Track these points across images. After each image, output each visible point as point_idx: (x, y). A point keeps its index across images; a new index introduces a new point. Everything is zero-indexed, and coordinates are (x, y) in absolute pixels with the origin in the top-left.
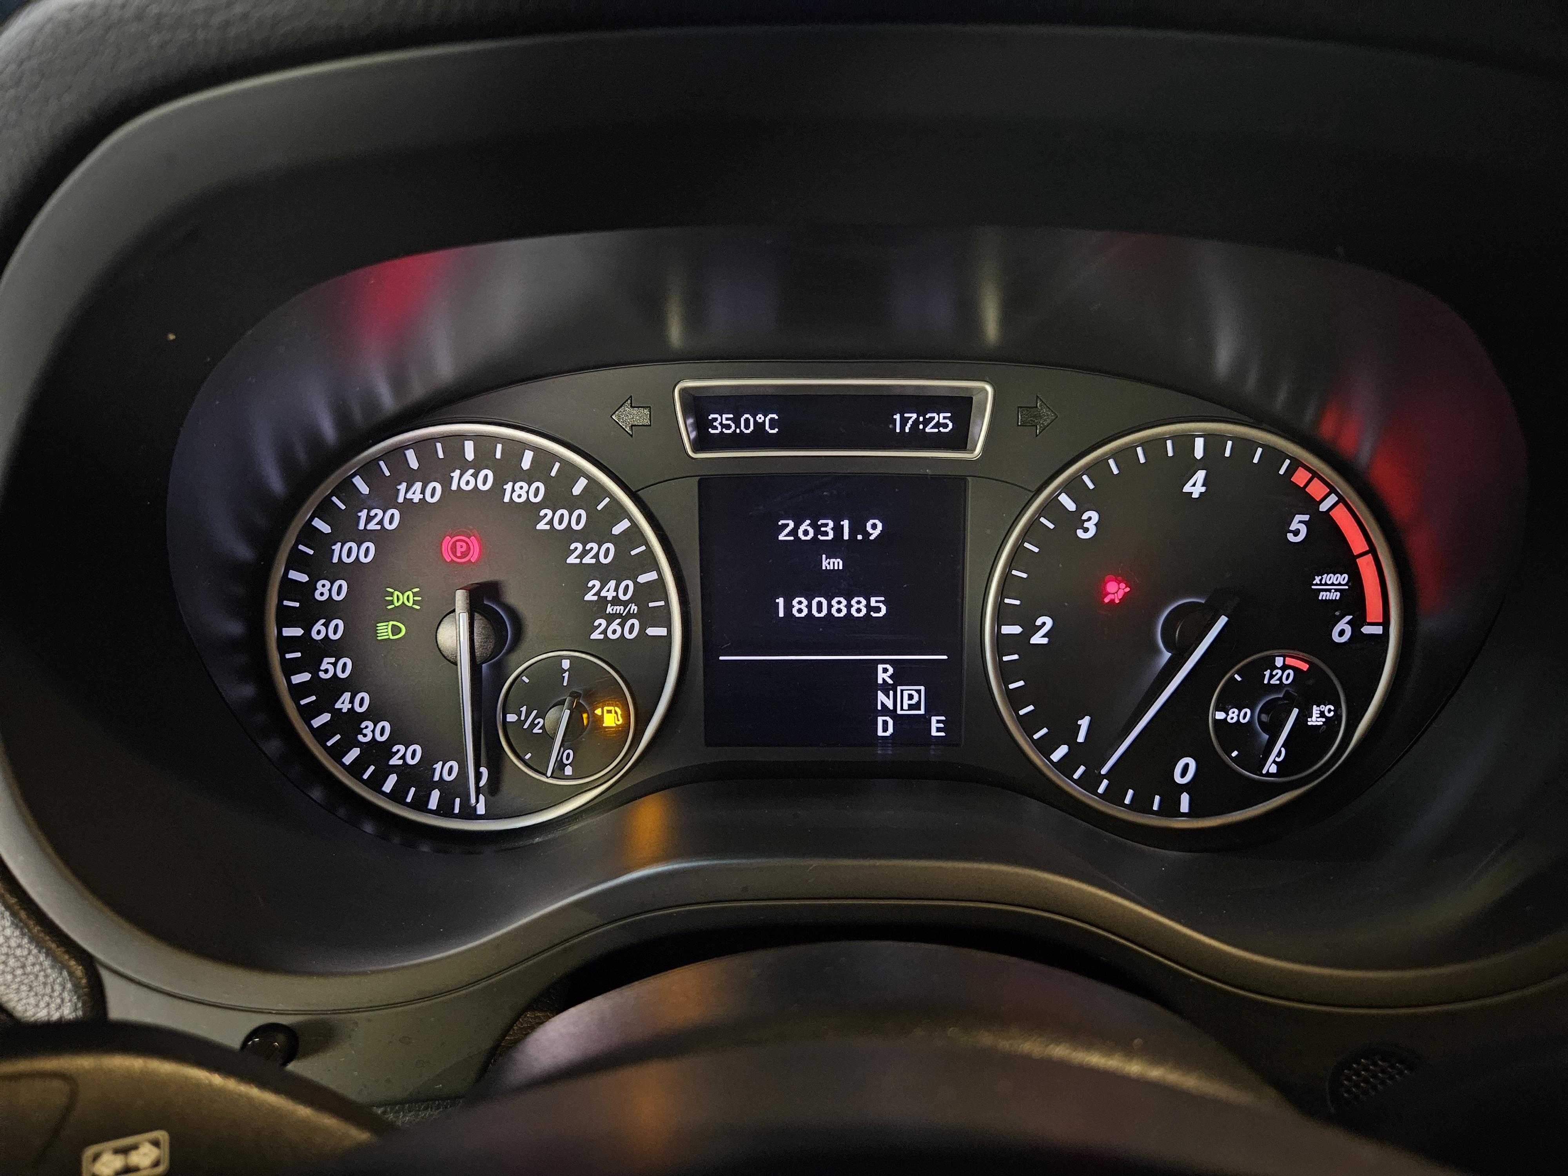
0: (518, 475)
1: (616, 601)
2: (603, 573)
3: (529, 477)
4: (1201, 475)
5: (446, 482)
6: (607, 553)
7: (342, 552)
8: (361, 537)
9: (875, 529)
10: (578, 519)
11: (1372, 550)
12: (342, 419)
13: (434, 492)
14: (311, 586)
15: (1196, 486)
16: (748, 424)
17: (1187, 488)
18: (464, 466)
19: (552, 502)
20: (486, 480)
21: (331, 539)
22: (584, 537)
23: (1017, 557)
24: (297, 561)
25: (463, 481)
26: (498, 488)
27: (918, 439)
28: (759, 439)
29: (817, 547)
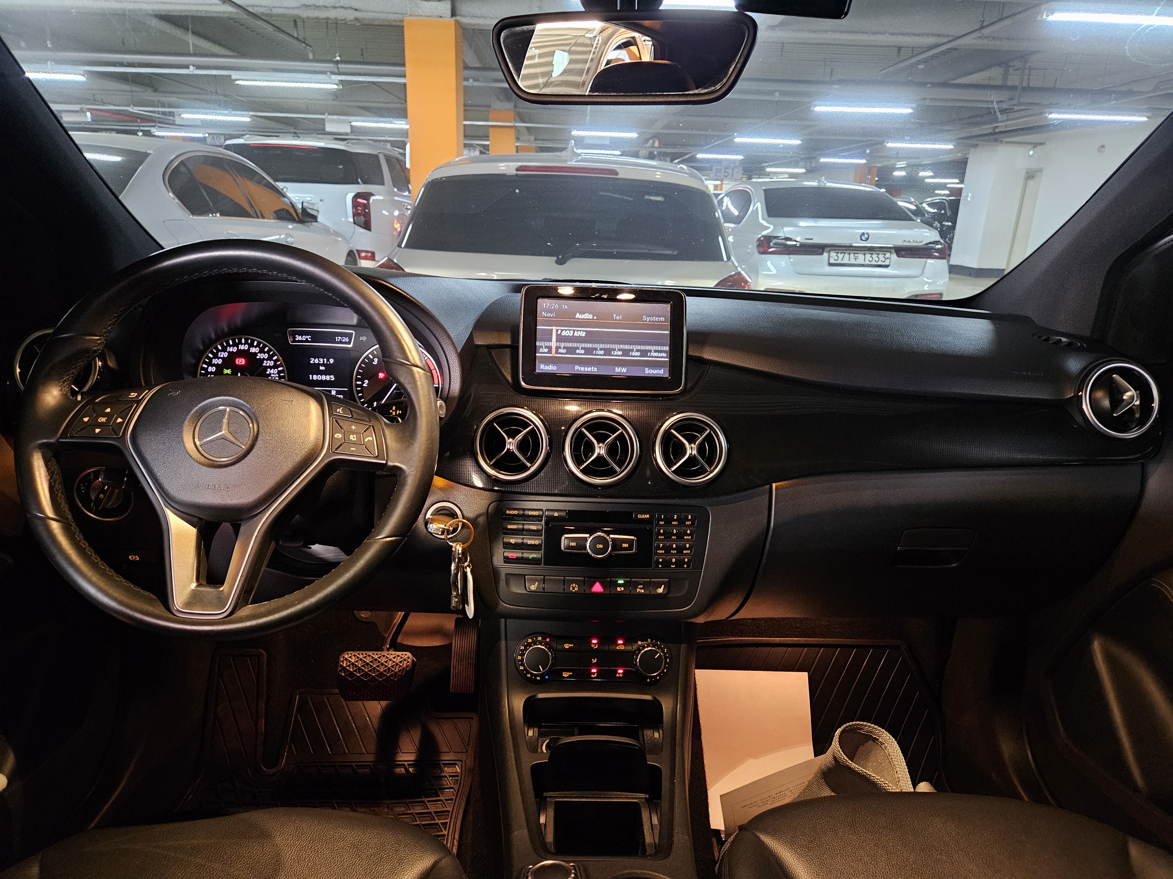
0: (253, 346)
1: (273, 374)
2: (271, 367)
3: (256, 347)
5: (238, 347)
6: (271, 363)
7: (215, 361)
8: (219, 358)
9: (332, 361)
10: (266, 356)
11: (435, 369)
12: (216, 333)
13: (235, 349)
14: (208, 368)
16: (304, 338)
18: (242, 344)
19: (260, 352)
20: (246, 347)
21: (212, 358)
22: (267, 360)
23: (359, 368)
24: (205, 363)
25: (241, 347)
26: (249, 349)
27: (341, 342)
28: (307, 341)
29: (319, 365)
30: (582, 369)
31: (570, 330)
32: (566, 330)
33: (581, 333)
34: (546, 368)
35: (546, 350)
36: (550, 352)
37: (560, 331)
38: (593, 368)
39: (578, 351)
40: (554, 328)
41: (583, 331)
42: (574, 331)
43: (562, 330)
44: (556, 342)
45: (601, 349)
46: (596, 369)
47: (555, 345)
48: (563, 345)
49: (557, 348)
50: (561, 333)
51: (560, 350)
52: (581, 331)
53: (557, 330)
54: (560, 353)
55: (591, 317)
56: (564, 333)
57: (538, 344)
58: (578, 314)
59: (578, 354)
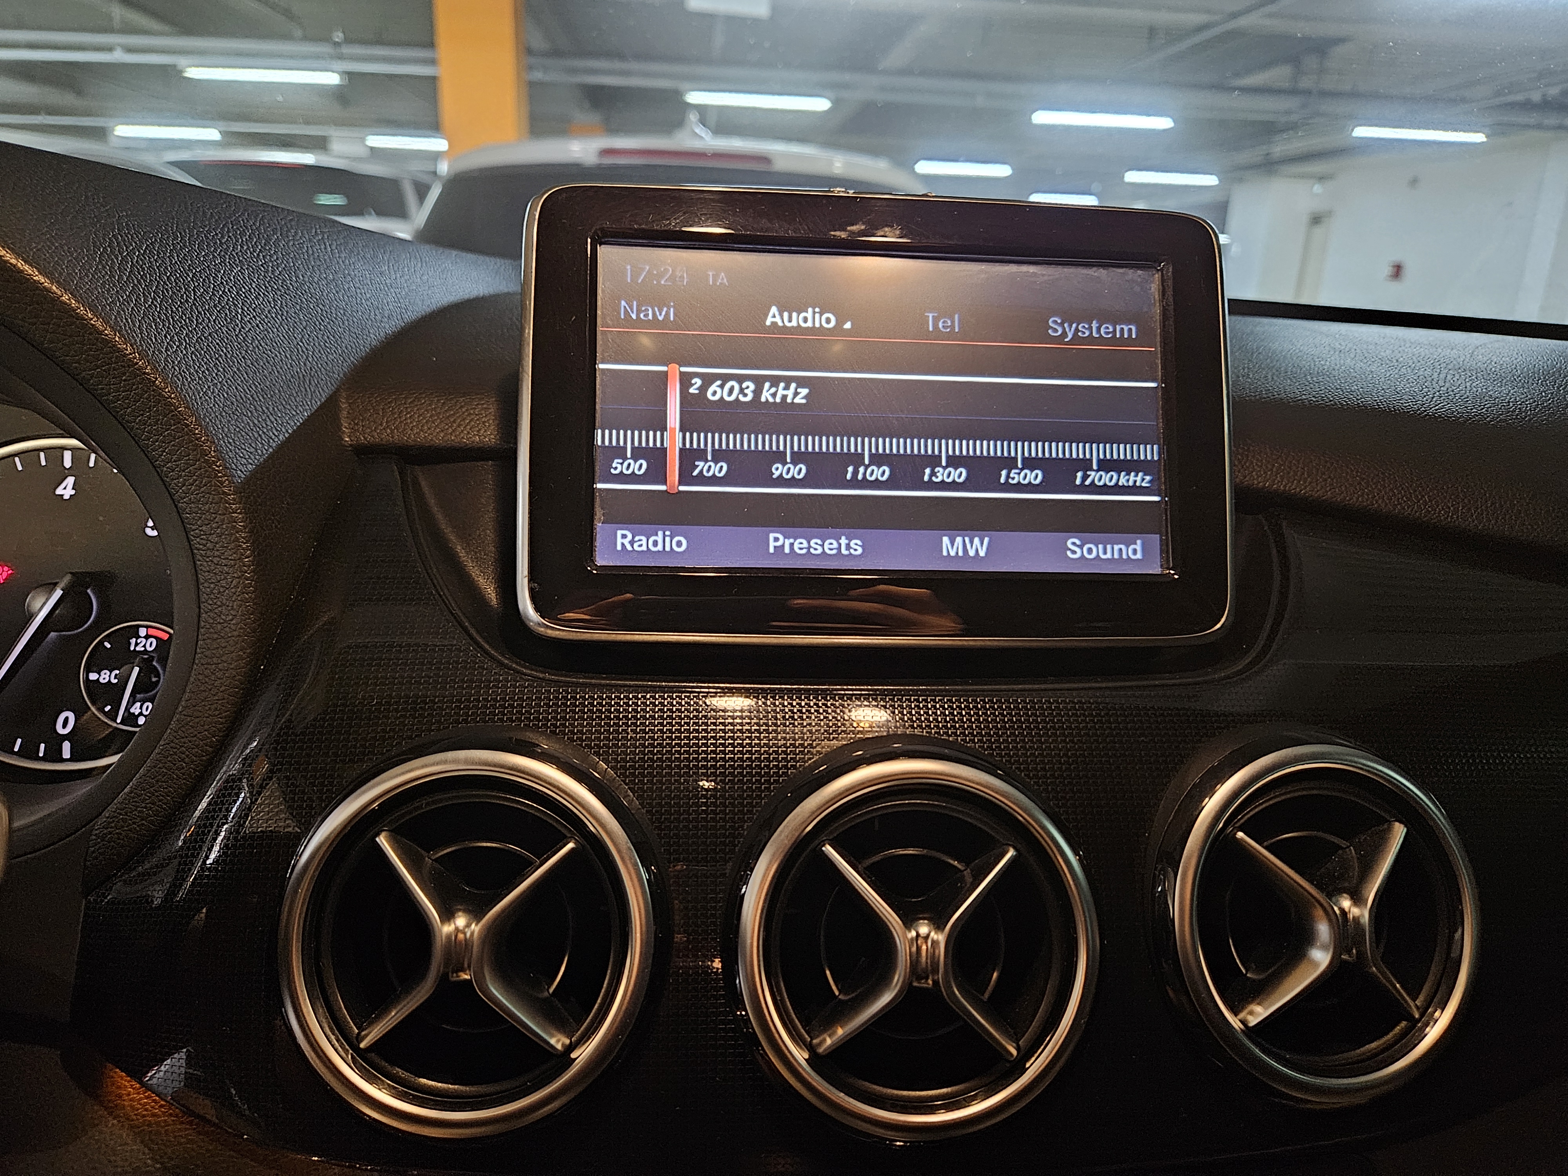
4: (70, 480)
15: (66, 489)
17: (59, 491)
30: (800, 545)
31: (740, 379)
32: (725, 378)
33: (790, 393)
34: (642, 543)
35: (640, 467)
36: (657, 472)
37: (698, 382)
38: (844, 541)
39: (778, 470)
40: (674, 371)
41: (802, 382)
42: (759, 381)
43: (708, 380)
44: (683, 429)
45: (878, 459)
46: (857, 547)
47: (679, 444)
48: (712, 441)
49: (689, 457)
50: (703, 389)
51: (701, 464)
52: (788, 381)
53: (686, 380)
54: (702, 480)
55: (827, 321)
56: (715, 393)
57: (602, 437)
58: (774, 310)
59: (781, 482)
